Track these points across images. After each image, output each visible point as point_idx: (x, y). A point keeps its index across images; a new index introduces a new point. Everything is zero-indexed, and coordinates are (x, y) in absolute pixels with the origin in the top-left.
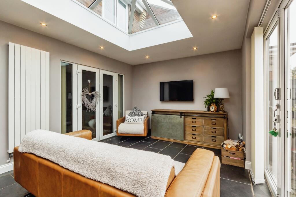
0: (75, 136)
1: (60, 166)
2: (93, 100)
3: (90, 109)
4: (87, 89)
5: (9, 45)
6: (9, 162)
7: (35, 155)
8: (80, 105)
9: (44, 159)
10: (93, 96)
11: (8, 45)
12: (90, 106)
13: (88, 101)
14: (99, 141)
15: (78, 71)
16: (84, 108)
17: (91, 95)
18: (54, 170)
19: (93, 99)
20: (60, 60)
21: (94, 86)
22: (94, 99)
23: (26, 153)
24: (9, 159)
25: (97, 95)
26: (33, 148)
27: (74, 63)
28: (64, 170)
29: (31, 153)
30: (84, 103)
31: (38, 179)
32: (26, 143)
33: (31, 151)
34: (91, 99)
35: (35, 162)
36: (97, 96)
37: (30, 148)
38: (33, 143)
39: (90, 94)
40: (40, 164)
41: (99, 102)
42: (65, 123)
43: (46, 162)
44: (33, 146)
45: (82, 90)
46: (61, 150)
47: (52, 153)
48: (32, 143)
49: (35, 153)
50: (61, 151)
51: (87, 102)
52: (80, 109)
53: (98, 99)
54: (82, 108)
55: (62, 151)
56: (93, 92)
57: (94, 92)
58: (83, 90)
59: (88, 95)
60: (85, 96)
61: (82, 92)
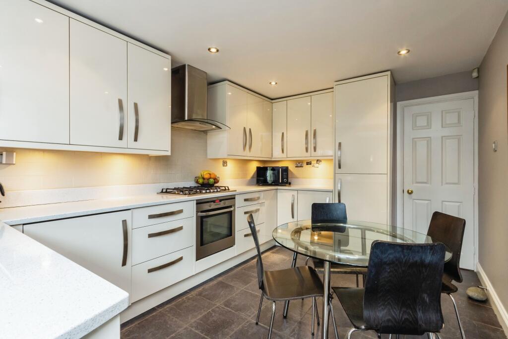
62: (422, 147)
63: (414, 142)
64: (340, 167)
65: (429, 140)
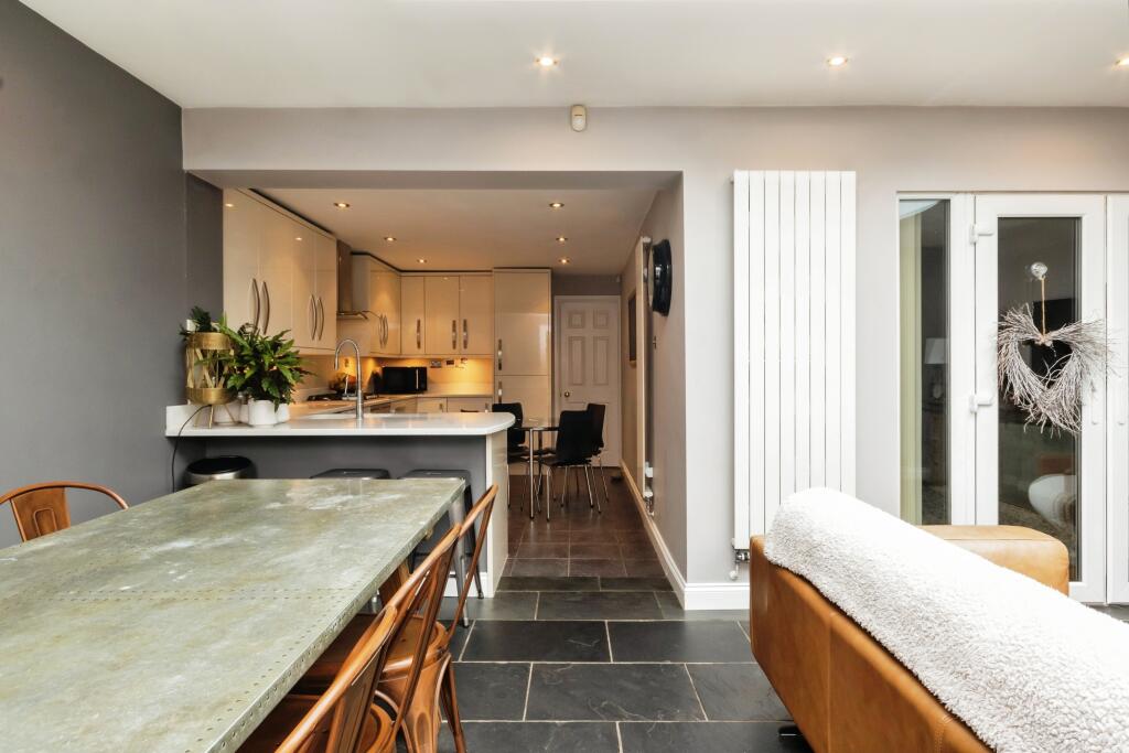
0: (973, 551)
1: (925, 689)
2: (1064, 370)
3: (1043, 419)
4: (1025, 312)
5: (735, 184)
6: (735, 579)
7: (816, 590)
8: (990, 394)
9: (850, 619)
10: (1063, 349)
11: (732, 183)
12: (1046, 400)
13: (1033, 379)
14: (1098, 607)
15: (979, 228)
16: (1012, 412)
17: (1049, 344)
18: (894, 693)
19: (1060, 366)
20: (899, 192)
21: (1070, 295)
22: (1071, 367)
23: (787, 569)
24: (735, 569)
25: (1091, 342)
26: (809, 559)
27: (957, 192)
28: (944, 718)
29: (801, 577)
30: (1011, 388)
31: (828, 696)
32: (786, 532)
33: (804, 572)
34: (1050, 365)
35: (818, 619)
36: (1089, 346)
37: (800, 558)
38: (811, 540)
39: (1046, 339)
40: (837, 639)
41: (1099, 385)
42: (916, 472)
43: (858, 640)
44: (811, 551)
45: (1001, 319)
46: (929, 611)
47: (886, 610)
48: (807, 538)
49: (816, 582)
50: (927, 619)
51: (1026, 380)
52: (991, 418)
53: (1095, 367)
54: (1001, 410)
55: (932, 616)
56: (1062, 330)
57: (1072, 328)
58: (1007, 318)
59: (1031, 343)
60: (1013, 348)
61: (1001, 328)
62: (577, 345)
63: (571, 340)
64: (500, 368)
65: (583, 339)
